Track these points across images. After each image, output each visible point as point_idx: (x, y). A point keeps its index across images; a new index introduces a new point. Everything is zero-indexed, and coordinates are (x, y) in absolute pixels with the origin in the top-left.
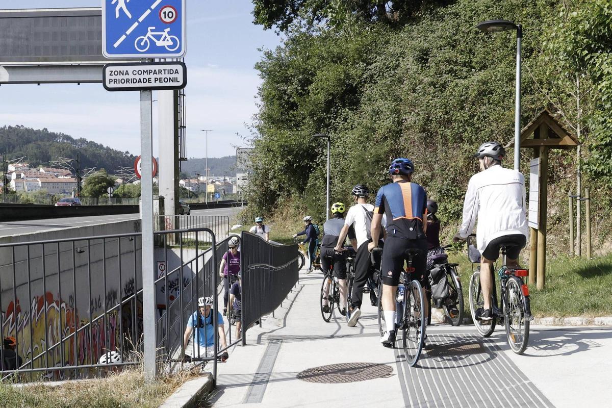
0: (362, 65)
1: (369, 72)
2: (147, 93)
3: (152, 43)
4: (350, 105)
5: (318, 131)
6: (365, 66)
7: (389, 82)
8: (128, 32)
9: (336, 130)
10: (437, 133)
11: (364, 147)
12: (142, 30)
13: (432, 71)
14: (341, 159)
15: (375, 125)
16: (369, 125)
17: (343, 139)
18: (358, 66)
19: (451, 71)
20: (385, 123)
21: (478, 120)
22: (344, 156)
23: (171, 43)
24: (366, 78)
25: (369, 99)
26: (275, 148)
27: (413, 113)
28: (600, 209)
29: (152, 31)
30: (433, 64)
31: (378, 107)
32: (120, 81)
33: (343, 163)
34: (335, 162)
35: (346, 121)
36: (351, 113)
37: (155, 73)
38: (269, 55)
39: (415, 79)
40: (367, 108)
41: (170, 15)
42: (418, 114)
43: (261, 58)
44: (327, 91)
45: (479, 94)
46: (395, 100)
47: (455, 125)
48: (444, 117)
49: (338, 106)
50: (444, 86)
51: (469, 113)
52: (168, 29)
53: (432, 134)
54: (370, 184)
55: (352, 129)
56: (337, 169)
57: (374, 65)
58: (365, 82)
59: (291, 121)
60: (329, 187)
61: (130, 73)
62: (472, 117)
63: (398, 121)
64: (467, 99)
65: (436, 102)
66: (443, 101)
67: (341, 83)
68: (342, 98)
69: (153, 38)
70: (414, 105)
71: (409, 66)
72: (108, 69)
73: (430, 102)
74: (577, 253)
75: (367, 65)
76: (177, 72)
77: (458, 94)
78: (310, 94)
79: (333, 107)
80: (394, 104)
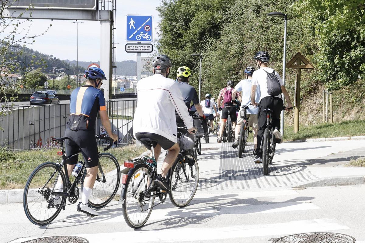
0: (222, 11)
1: (226, 16)
2: (139, 53)
4: (214, 36)
5: (195, 51)
6: (224, 13)
7: (237, 24)
8: (134, 34)
9: (205, 50)
11: (221, 62)
12: (139, 33)
13: (262, 19)
14: (208, 69)
15: (229, 49)
16: (225, 49)
17: (209, 56)
18: (219, 12)
19: (272, 20)
20: (234, 48)
22: (210, 66)
23: (148, 38)
24: (224, 20)
25: (226, 33)
27: (250, 43)
29: (142, 33)
30: (262, 15)
31: (230, 38)
33: (209, 71)
34: (205, 70)
35: (212, 45)
36: (215, 41)
37: (143, 47)
39: (252, 23)
40: (224, 39)
41: (148, 28)
42: (253, 44)
43: (160, 4)
44: (200, 27)
46: (241, 35)
48: (267, 46)
49: (207, 36)
50: (268, 28)
51: (280, 45)
52: (147, 33)
54: (225, 84)
55: (215, 50)
56: (205, 75)
57: (229, 12)
58: (223, 22)
59: (178, 44)
60: (201, 85)
61: (134, 47)
63: (242, 47)
64: (280, 36)
65: (263, 37)
66: (267, 37)
67: (209, 23)
68: (210, 31)
69: (142, 36)
70: (250, 38)
71: (249, 15)
72: (127, 45)
73: (260, 37)
74: (326, 121)
75: (225, 12)
76: (150, 47)
77: (274, 33)
78: (190, 28)
79: (204, 36)
80: (240, 37)
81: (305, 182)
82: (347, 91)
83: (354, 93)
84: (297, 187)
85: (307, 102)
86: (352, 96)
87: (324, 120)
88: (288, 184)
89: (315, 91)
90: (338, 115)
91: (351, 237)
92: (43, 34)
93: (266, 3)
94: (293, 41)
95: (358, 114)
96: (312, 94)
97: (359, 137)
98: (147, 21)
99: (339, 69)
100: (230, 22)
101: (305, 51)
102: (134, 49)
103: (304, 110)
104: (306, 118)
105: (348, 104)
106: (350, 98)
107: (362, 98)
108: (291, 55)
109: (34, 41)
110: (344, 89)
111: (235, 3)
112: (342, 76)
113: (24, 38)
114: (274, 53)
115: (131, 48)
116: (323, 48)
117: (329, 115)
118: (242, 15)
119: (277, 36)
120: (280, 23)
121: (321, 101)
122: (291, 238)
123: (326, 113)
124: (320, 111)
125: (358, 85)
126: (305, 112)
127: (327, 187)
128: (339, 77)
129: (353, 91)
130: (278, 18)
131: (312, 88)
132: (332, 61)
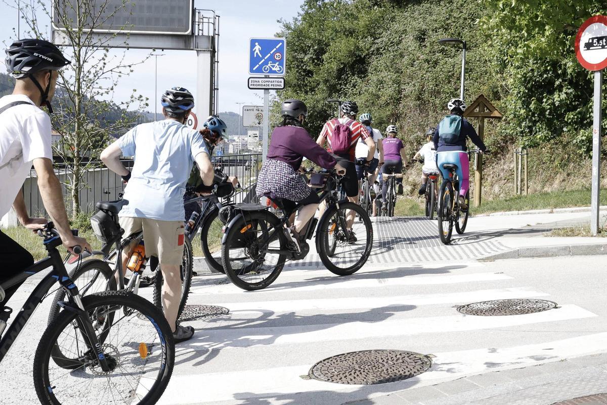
0: (370, 39)
1: (376, 46)
2: (267, 91)
3: (271, 69)
4: (358, 74)
5: (330, 95)
7: (392, 57)
8: (260, 63)
9: (346, 94)
10: (429, 101)
11: (369, 110)
12: (266, 63)
13: (428, 49)
15: (379, 92)
16: (374, 92)
18: (366, 39)
19: (442, 51)
20: (387, 91)
23: (279, 69)
24: (374, 51)
25: (375, 70)
27: (410, 84)
28: (543, 163)
29: (270, 63)
30: (429, 44)
31: (382, 77)
32: (256, 85)
35: (355, 88)
36: (359, 80)
37: (271, 82)
38: (288, 27)
39: (413, 55)
40: (373, 78)
41: (279, 57)
42: (414, 85)
43: (280, 29)
44: (339, 61)
46: (398, 72)
47: (443, 96)
48: (435, 89)
49: (349, 74)
50: (436, 63)
51: (455, 86)
52: (278, 63)
53: (425, 102)
55: (360, 94)
57: (380, 40)
58: (372, 54)
59: (306, 85)
61: (260, 81)
63: (398, 90)
64: (453, 74)
65: (429, 76)
66: (434, 75)
67: (351, 54)
68: (352, 67)
69: (271, 67)
70: (411, 77)
71: (409, 44)
72: (250, 80)
73: (424, 75)
74: (519, 193)
75: (374, 40)
76: (281, 82)
77: (446, 70)
78: (324, 62)
79: (343, 74)
80: (396, 75)
81: (493, 253)
82: (548, 152)
83: (558, 155)
84: (483, 259)
85: (491, 167)
86: (554, 159)
87: (515, 191)
88: (472, 256)
89: (502, 152)
90: (535, 186)
91: (552, 302)
92: (143, 62)
93: (434, 28)
94: (471, 82)
95: (563, 184)
96: (499, 156)
97: (564, 209)
98: (277, 47)
99: (537, 119)
100: (382, 54)
101: (489, 96)
102: (259, 85)
103: (487, 179)
104: (491, 189)
105: (549, 170)
106: (552, 161)
107: (569, 162)
108: (470, 101)
109: (132, 71)
110: (543, 149)
111: (388, 26)
112: (541, 129)
113: (118, 67)
114: (445, 99)
115: (256, 83)
116: (516, 89)
117: (522, 185)
118: (399, 44)
119: (450, 74)
120: (454, 56)
121: (512, 166)
122: (479, 305)
123: (519, 183)
124: (511, 180)
125: (563, 143)
126: (489, 181)
127: (521, 259)
128: (538, 130)
129: (556, 151)
130: (451, 49)
131: (499, 147)
132: (528, 106)
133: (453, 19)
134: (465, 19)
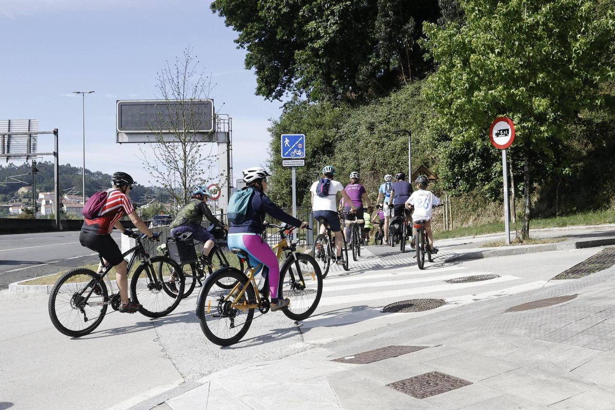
0: (334, 130)
1: (339, 134)
3: (296, 154)
4: (328, 154)
6: (336, 131)
7: (351, 141)
8: (289, 151)
12: (293, 150)
13: (376, 136)
18: (332, 130)
19: (387, 136)
21: (402, 164)
23: (301, 154)
24: (338, 138)
25: (340, 151)
26: (282, 180)
27: (366, 159)
28: (461, 209)
29: (296, 150)
30: (377, 132)
31: (345, 155)
36: (328, 158)
37: (297, 162)
38: (275, 123)
39: (367, 140)
40: (339, 156)
41: (301, 146)
42: (369, 160)
45: (402, 150)
46: (356, 152)
47: (389, 166)
48: (383, 162)
49: (321, 154)
50: (383, 145)
51: (397, 160)
52: (300, 150)
57: (342, 130)
58: (337, 140)
61: (290, 162)
62: (398, 162)
64: (395, 152)
65: (379, 154)
66: (383, 153)
67: (322, 141)
68: (323, 149)
69: (296, 152)
70: (366, 155)
71: (363, 132)
72: (283, 161)
73: (376, 153)
74: (447, 229)
75: (338, 130)
76: (303, 162)
77: (390, 149)
79: (317, 155)
83: (471, 203)
86: (468, 206)
87: (444, 228)
90: (457, 224)
91: (496, 275)
93: (380, 121)
95: (475, 222)
98: (299, 140)
100: (343, 140)
102: (289, 164)
105: (465, 213)
107: (478, 207)
109: (218, 159)
111: (347, 121)
112: (462, 184)
113: (208, 157)
117: (449, 224)
118: (355, 132)
119: (393, 152)
123: (447, 223)
132: (453, 170)
133: (392, 115)
134: (401, 114)
